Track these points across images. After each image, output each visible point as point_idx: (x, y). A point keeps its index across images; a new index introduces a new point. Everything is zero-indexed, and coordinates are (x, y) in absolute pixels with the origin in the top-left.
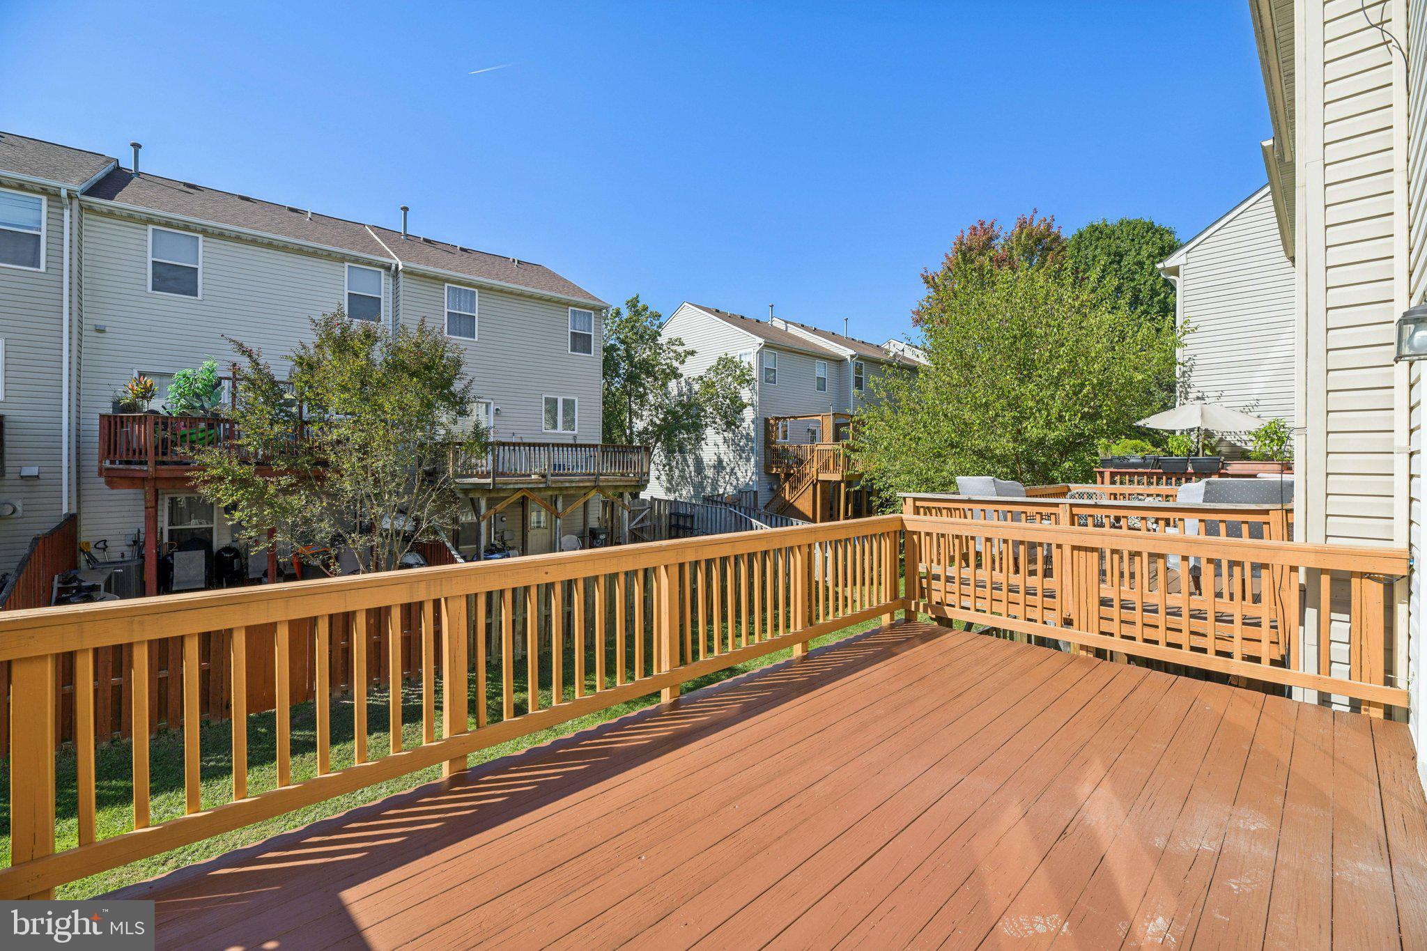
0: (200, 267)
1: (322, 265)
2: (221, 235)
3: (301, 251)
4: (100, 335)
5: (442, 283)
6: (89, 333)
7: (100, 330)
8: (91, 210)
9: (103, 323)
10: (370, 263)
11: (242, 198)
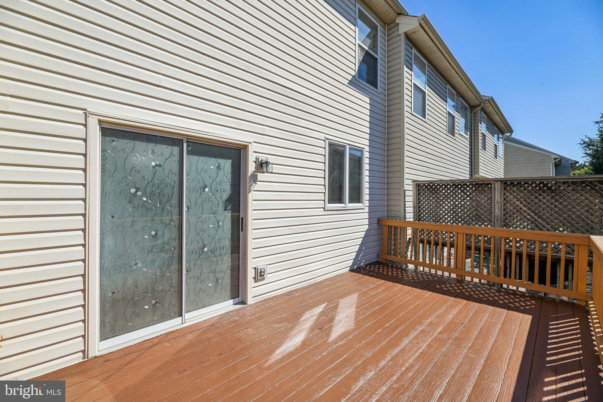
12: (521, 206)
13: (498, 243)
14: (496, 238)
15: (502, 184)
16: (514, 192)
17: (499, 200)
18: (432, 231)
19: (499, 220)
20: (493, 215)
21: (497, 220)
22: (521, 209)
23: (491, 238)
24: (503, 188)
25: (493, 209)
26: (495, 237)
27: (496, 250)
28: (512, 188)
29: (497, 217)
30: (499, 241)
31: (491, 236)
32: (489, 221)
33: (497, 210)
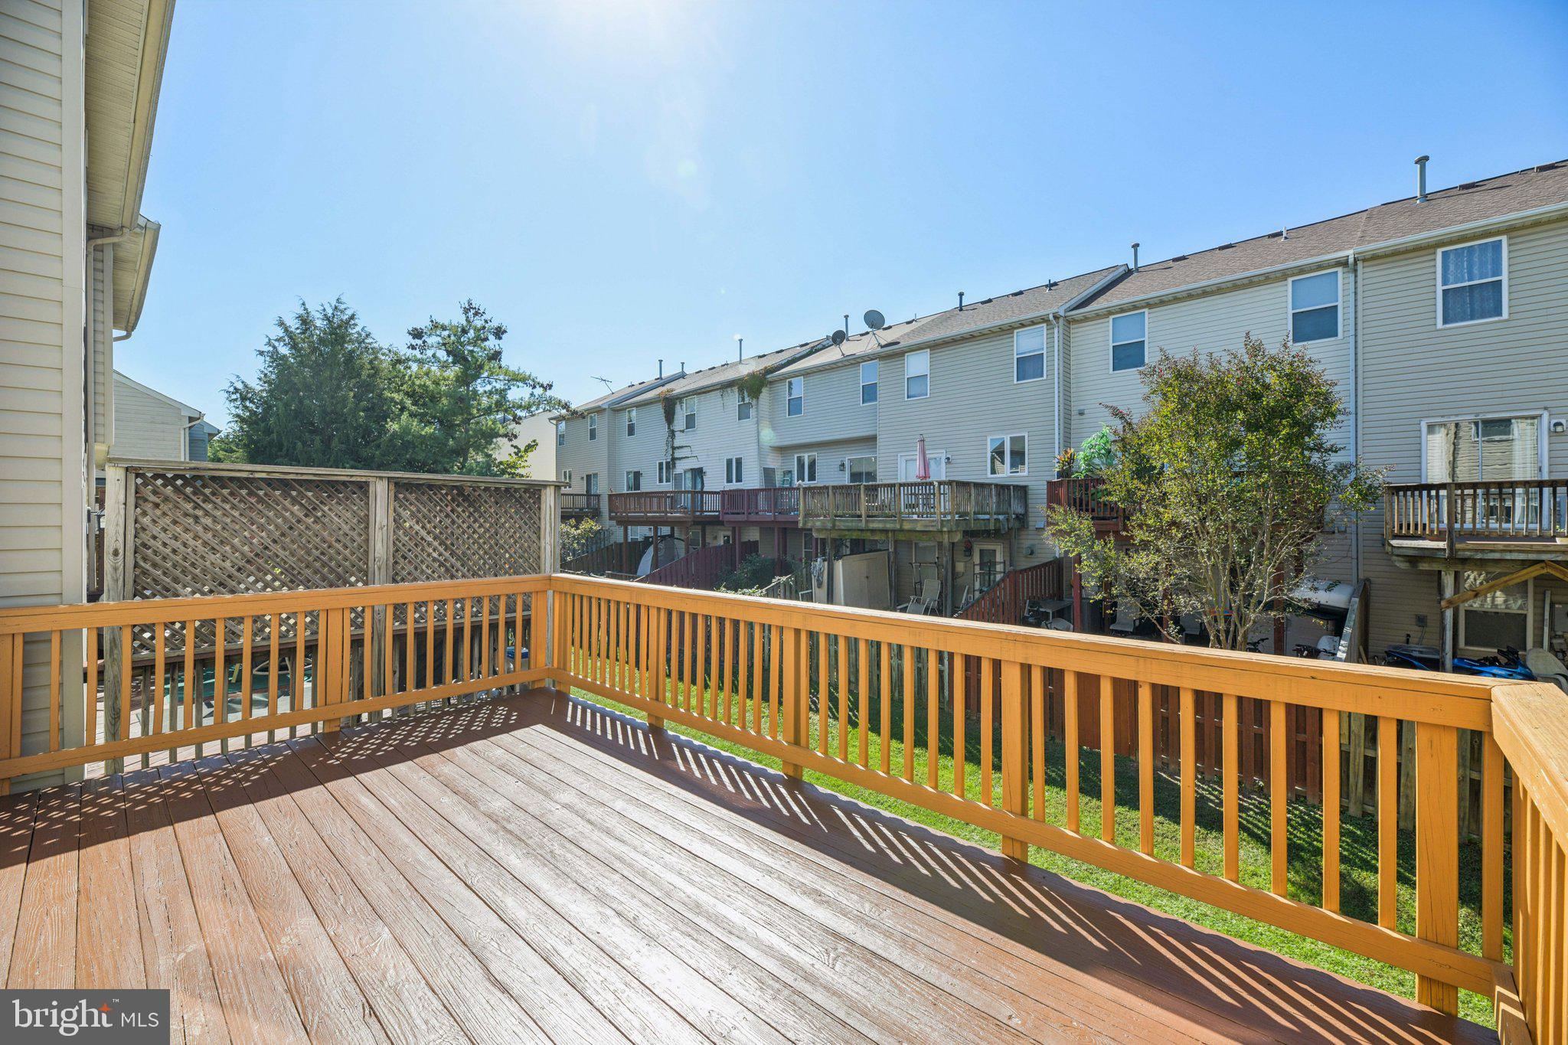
0: (1146, 339)
1: (1262, 292)
2: (1162, 302)
3: (1236, 286)
4: (1081, 417)
5: (1432, 251)
6: (1075, 417)
7: (1081, 413)
8: (1076, 321)
9: (1082, 408)
10: (1320, 266)
11: (1222, 248)
12: (423, 533)
13: (380, 620)
14: (376, 609)
15: (392, 487)
16: (411, 504)
17: (385, 523)
18: (187, 625)
19: (383, 569)
20: (371, 557)
21: (379, 569)
22: (422, 539)
23: (363, 611)
24: (392, 494)
25: (371, 543)
26: (373, 607)
27: (376, 637)
28: (408, 496)
29: (379, 561)
30: (382, 614)
31: (364, 608)
32: (360, 570)
33: (379, 546)
